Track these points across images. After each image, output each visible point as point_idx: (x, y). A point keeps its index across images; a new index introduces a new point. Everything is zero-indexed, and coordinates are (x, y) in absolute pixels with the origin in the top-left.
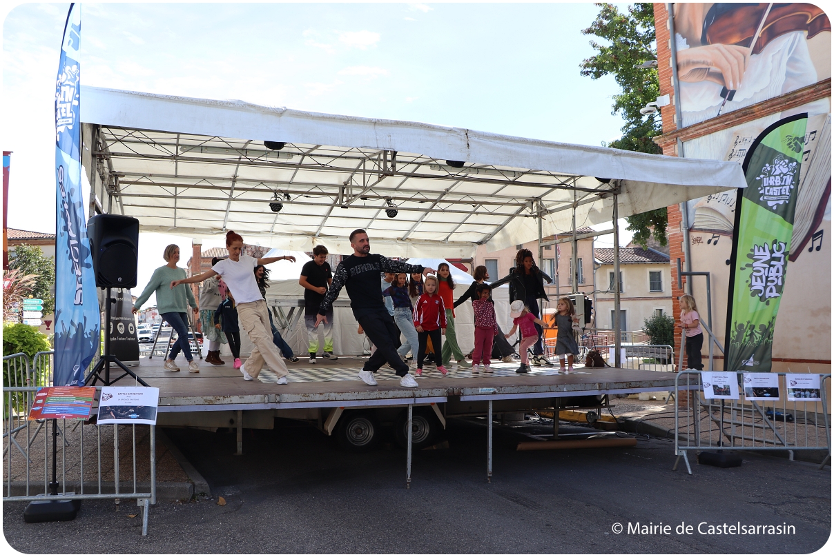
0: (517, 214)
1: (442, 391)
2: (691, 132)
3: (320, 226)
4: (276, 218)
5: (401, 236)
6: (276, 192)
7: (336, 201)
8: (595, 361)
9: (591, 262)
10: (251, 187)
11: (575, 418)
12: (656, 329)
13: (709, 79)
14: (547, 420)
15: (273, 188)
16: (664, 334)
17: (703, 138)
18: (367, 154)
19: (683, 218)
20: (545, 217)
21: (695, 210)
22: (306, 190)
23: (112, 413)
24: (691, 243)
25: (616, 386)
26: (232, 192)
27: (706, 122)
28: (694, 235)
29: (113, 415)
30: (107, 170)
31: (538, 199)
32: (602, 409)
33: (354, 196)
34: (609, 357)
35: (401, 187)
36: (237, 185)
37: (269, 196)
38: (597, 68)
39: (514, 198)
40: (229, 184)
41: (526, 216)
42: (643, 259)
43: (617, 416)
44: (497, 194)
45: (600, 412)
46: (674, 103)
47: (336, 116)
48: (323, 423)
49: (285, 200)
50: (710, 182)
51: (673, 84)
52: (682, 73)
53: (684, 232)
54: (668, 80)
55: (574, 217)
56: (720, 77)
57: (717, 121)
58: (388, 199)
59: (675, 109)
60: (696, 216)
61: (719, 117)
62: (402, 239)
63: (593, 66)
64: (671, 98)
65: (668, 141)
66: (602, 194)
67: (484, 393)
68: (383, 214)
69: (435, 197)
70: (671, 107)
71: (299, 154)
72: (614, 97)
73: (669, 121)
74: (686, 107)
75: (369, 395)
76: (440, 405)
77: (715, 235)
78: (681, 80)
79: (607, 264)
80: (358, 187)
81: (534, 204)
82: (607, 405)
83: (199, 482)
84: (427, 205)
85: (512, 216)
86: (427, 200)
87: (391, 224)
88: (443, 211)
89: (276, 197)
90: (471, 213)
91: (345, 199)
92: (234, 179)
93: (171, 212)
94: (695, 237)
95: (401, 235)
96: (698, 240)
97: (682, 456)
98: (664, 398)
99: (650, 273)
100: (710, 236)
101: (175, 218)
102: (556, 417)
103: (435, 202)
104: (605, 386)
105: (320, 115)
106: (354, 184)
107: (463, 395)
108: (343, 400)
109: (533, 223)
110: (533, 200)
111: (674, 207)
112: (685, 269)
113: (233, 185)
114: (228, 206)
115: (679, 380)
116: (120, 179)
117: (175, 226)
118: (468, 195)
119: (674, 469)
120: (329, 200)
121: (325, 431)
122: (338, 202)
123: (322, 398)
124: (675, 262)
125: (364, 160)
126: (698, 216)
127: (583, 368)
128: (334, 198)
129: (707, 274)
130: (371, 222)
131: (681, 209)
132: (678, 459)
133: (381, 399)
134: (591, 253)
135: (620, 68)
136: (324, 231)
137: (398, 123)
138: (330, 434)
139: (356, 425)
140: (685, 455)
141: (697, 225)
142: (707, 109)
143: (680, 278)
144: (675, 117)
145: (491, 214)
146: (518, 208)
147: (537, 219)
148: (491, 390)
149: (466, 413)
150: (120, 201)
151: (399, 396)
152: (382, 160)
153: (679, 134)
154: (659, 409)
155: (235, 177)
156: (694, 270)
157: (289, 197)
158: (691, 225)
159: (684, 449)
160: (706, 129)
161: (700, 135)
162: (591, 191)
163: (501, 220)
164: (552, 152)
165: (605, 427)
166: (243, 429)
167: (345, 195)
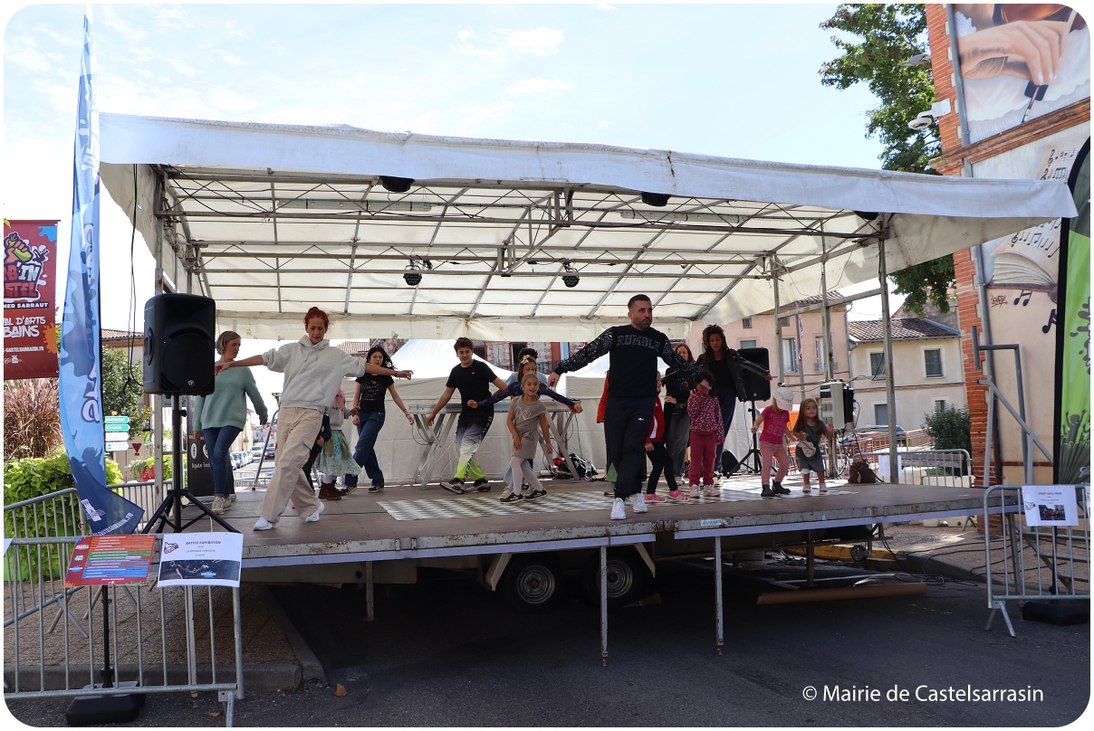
0: (745, 274)
1: (649, 526)
2: (983, 150)
3: (475, 304)
4: (415, 295)
5: (587, 314)
6: (412, 259)
7: (494, 268)
8: (861, 474)
9: (845, 340)
10: (377, 253)
11: (835, 555)
12: (942, 427)
13: (1006, 72)
14: (798, 558)
15: (408, 253)
16: (953, 433)
17: (1001, 156)
18: (534, 200)
19: (977, 270)
20: (783, 277)
21: (994, 258)
22: (452, 254)
23: (177, 570)
24: (990, 304)
25: (898, 510)
26: (353, 262)
27: (1004, 133)
28: (994, 293)
29: (179, 573)
30: (182, 239)
31: (772, 253)
32: (874, 543)
33: (518, 259)
34: (881, 468)
35: (582, 245)
36: (359, 251)
37: (404, 265)
38: (844, 73)
39: (738, 253)
40: (348, 251)
41: (756, 277)
42: (915, 333)
43: (895, 551)
44: (715, 248)
45: (870, 546)
46: (957, 110)
47: (482, 140)
48: (485, 572)
49: (426, 269)
50: (1022, 212)
51: (954, 84)
52: (966, 68)
53: (979, 289)
54: (947, 78)
55: (823, 274)
56: (1023, 68)
57: (1022, 130)
58: (566, 263)
59: (959, 118)
60: (995, 267)
61: (1024, 125)
62: (587, 317)
63: (839, 71)
64: (952, 104)
65: (951, 164)
66: (863, 241)
67: (708, 527)
68: (560, 284)
69: (630, 257)
70: (953, 117)
71: (439, 204)
72: (868, 113)
73: (951, 136)
74: (974, 115)
75: (544, 534)
76: (646, 544)
77: (1025, 292)
78: (965, 77)
79: (865, 343)
80: (524, 247)
81: (767, 261)
82: (881, 537)
83: (309, 663)
84: (620, 268)
85: (737, 279)
86: (619, 262)
87: (571, 297)
88: (642, 275)
89: (412, 265)
90: (680, 276)
91: (506, 264)
92: (355, 243)
93: (273, 293)
94: (996, 296)
95: (586, 311)
96: (1001, 300)
97: (999, 611)
98: (959, 524)
99: (926, 351)
100: (1017, 293)
101: (280, 301)
102: (809, 555)
103: (630, 263)
104: (881, 511)
105: (459, 141)
106: (517, 243)
107: (678, 530)
108: (507, 543)
109: (766, 286)
110: (764, 255)
111: (963, 256)
112: (983, 342)
113: (354, 251)
114: (349, 282)
115: (989, 498)
116: (202, 250)
117: (280, 312)
118: (674, 251)
119: (988, 627)
120: (485, 267)
121: (487, 584)
122: (497, 269)
123: (476, 540)
124: (967, 332)
125: (529, 208)
126: (998, 267)
127: (845, 486)
128: (492, 263)
129: (1016, 348)
130: (544, 296)
131: (973, 258)
132: (993, 614)
133: (561, 539)
134: (843, 328)
135: (875, 72)
136: (481, 310)
137: (570, 147)
138: (494, 589)
139: (530, 576)
140: (1003, 608)
141: (998, 279)
142: (1006, 115)
143: (978, 355)
144: (960, 130)
145: (707, 276)
146: (745, 267)
147: (772, 280)
148: (719, 522)
149: (683, 554)
150: (206, 281)
151: (586, 535)
152: (553, 208)
153: (966, 153)
154: (954, 538)
155: (355, 240)
156: (996, 342)
157: (429, 265)
158: (988, 280)
159: (1001, 600)
160: (1005, 143)
161: (997, 153)
162: (846, 236)
163: (721, 285)
164: (793, 179)
165: (878, 567)
166: (375, 585)
167: (507, 259)
